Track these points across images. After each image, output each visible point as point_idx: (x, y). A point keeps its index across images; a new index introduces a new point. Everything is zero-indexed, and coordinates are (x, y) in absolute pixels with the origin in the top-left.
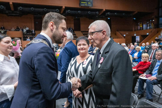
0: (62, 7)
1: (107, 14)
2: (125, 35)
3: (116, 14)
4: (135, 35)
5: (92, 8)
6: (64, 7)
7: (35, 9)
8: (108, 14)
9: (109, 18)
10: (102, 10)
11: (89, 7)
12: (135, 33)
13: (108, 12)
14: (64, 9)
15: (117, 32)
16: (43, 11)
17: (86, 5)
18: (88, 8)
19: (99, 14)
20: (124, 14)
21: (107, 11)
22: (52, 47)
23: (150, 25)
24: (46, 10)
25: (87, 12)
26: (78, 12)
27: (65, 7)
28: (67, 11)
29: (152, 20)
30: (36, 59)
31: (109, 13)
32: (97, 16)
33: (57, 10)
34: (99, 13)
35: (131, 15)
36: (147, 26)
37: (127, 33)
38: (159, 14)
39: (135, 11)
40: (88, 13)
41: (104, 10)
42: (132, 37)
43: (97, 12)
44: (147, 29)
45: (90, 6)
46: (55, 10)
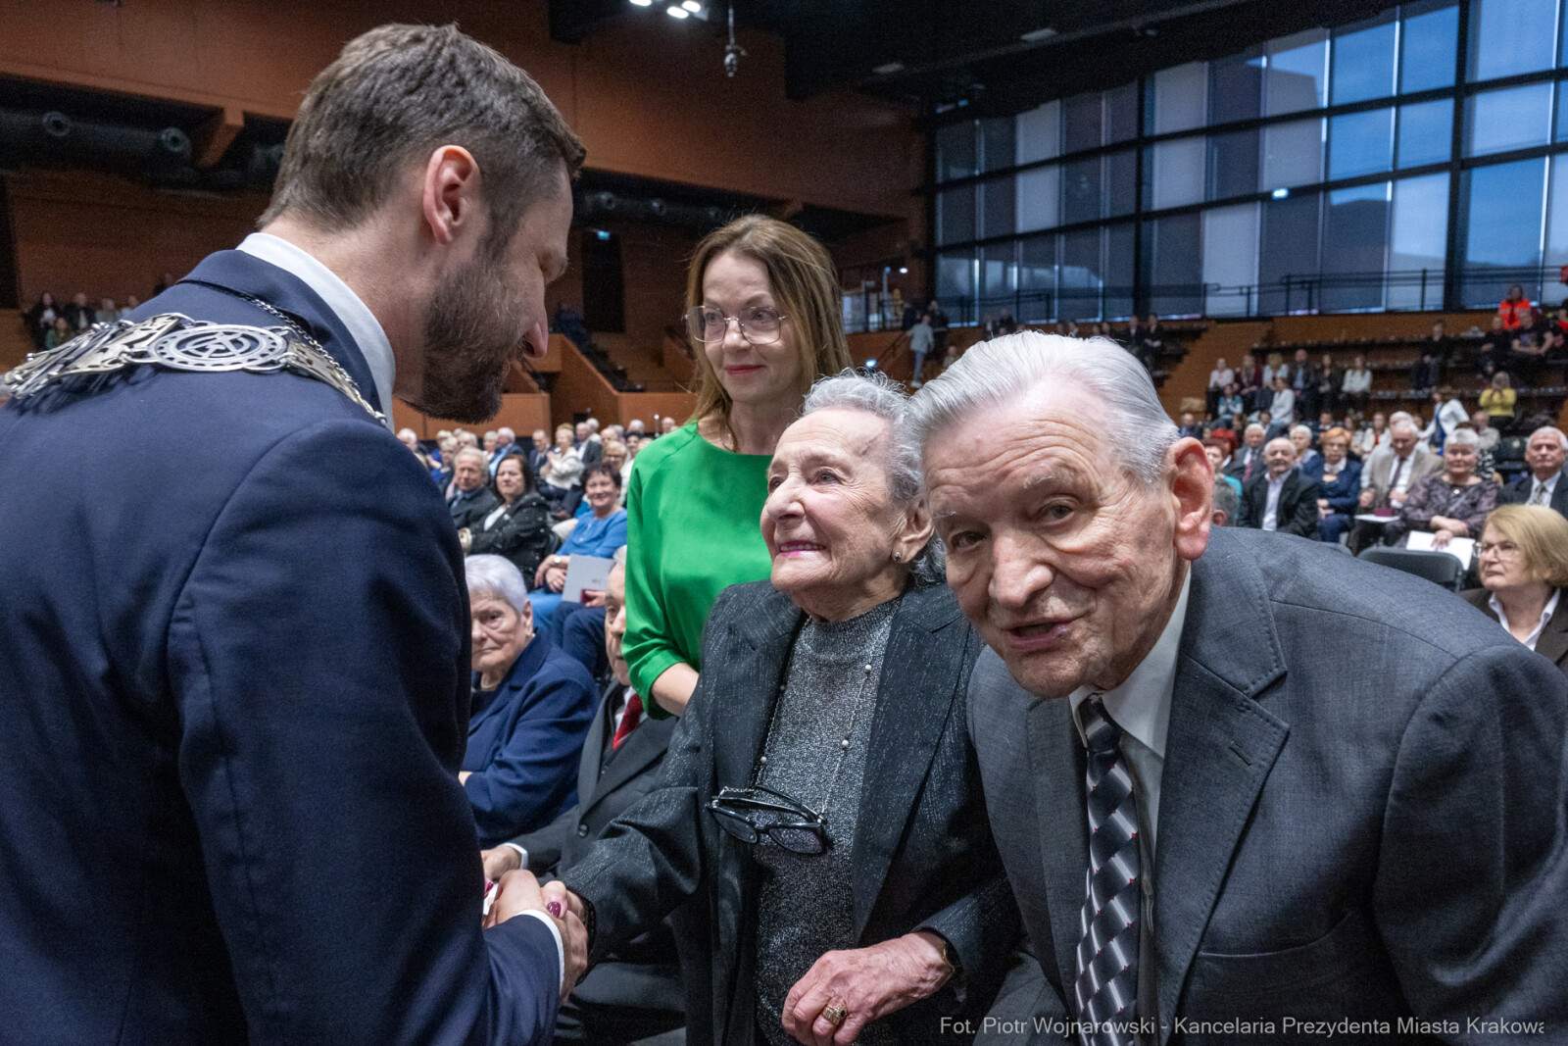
0: (214, 114)
3: (655, 204)
6: (234, 119)
8: (597, 204)
9: (602, 234)
13: (602, 189)
14: (232, 136)
15: (667, 340)
16: (37, 127)
20: (712, 214)
23: (881, 304)
27: (248, 117)
28: (258, 151)
29: (895, 268)
31: (604, 197)
33: (173, 132)
36: (868, 312)
39: (782, 195)
44: (867, 330)
46: (153, 136)
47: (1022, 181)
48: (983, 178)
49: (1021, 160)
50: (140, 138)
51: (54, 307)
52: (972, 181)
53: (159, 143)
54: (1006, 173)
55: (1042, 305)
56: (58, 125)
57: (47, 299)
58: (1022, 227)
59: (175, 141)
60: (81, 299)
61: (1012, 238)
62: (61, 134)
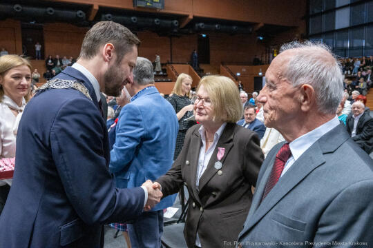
0: (91, 6)
1: (197, 25)
2: (238, 74)
3: (217, 26)
4: (260, 74)
5: (163, 11)
6: (96, 7)
7: (24, 8)
8: (199, 27)
9: (204, 35)
10: (186, 16)
11: (156, 9)
12: (260, 70)
13: (199, 22)
14: (96, 12)
15: (221, 66)
16: (46, 12)
17: (148, 4)
18: (155, 11)
19: (179, 26)
20: (234, 28)
21: (197, 19)
22: (99, 101)
24: (54, 11)
25: (151, 20)
26: (131, 20)
27: (100, 7)
30: (56, 126)
31: (201, 24)
32: (175, 31)
33: (80, 12)
34: (180, 23)
35: (251, 30)
37: (244, 70)
38: (307, 30)
39: (257, 22)
40: (153, 22)
41: (191, 17)
42: (255, 78)
43: (175, 21)
45: (159, 6)
46: (75, 13)
47: (338, 13)
48: (324, 13)
49: (338, 5)
50: (72, 14)
51: (52, 59)
52: (321, 14)
53: (77, 15)
54: (332, 10)
55: (343, 53)
56: (51, 11)
57: (50, 57)
58: (337, 27)
59: (81, 14)
60: (58, 57)
61: (334, 31)
62: (52, 13)
